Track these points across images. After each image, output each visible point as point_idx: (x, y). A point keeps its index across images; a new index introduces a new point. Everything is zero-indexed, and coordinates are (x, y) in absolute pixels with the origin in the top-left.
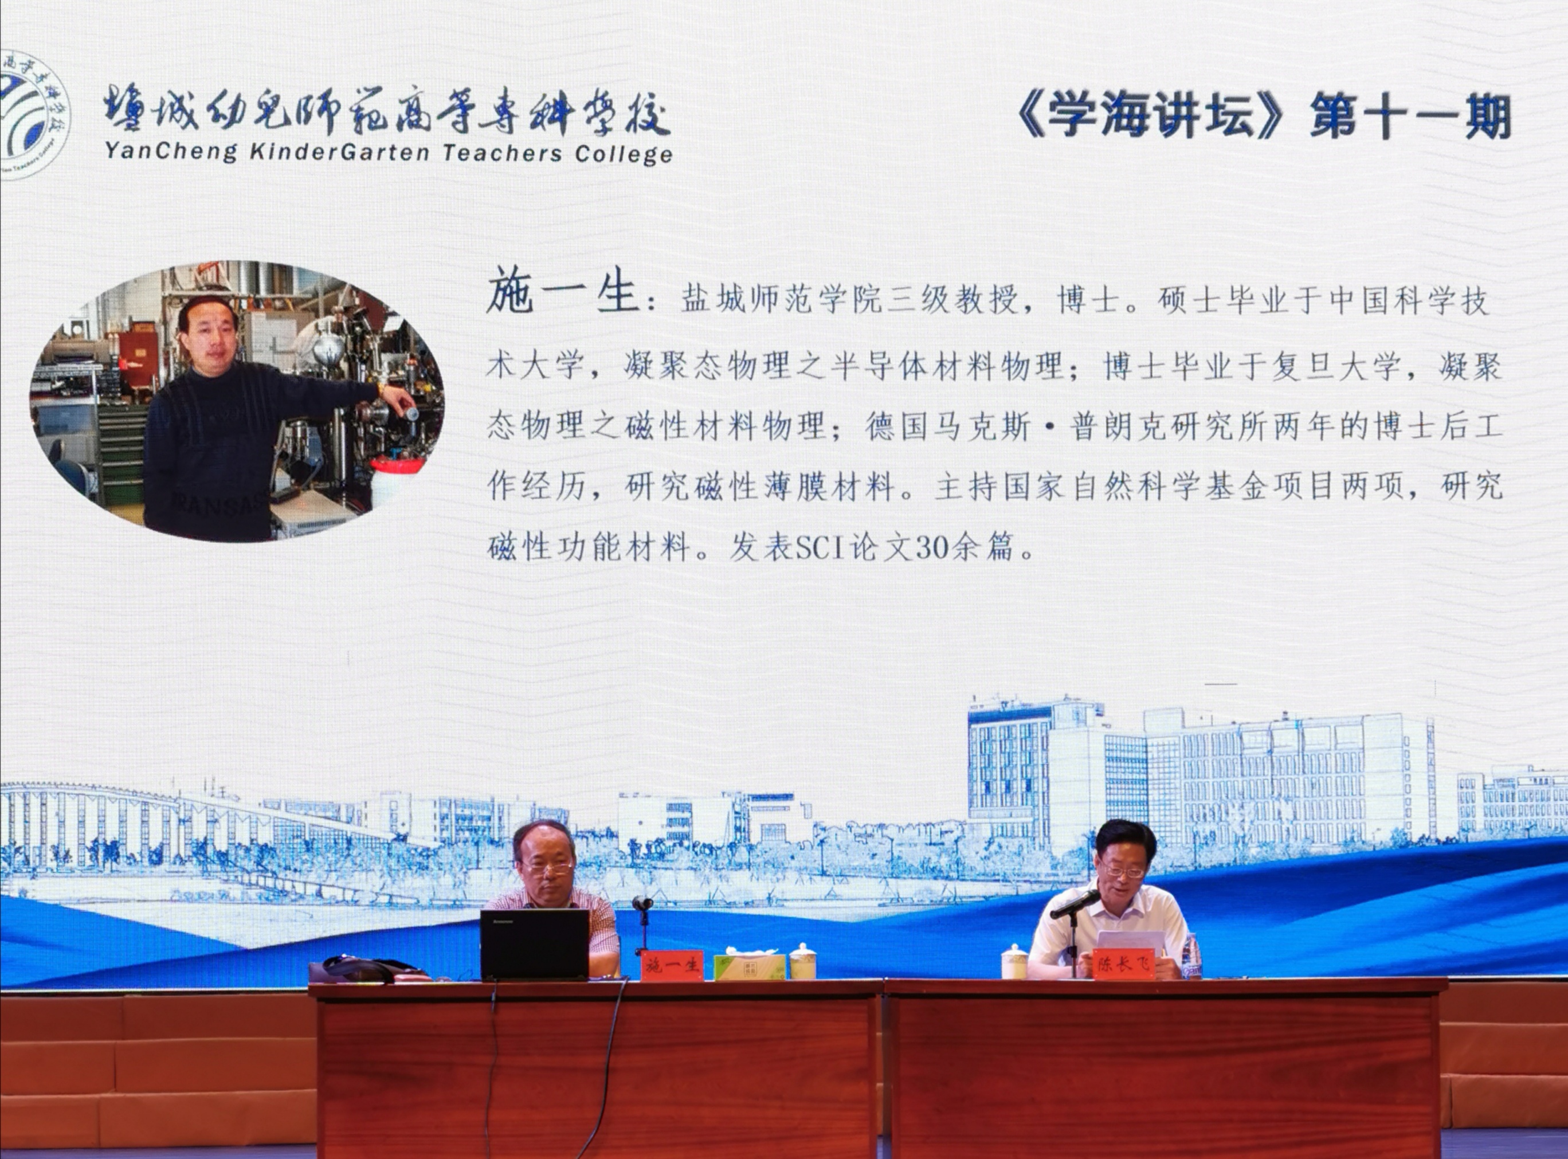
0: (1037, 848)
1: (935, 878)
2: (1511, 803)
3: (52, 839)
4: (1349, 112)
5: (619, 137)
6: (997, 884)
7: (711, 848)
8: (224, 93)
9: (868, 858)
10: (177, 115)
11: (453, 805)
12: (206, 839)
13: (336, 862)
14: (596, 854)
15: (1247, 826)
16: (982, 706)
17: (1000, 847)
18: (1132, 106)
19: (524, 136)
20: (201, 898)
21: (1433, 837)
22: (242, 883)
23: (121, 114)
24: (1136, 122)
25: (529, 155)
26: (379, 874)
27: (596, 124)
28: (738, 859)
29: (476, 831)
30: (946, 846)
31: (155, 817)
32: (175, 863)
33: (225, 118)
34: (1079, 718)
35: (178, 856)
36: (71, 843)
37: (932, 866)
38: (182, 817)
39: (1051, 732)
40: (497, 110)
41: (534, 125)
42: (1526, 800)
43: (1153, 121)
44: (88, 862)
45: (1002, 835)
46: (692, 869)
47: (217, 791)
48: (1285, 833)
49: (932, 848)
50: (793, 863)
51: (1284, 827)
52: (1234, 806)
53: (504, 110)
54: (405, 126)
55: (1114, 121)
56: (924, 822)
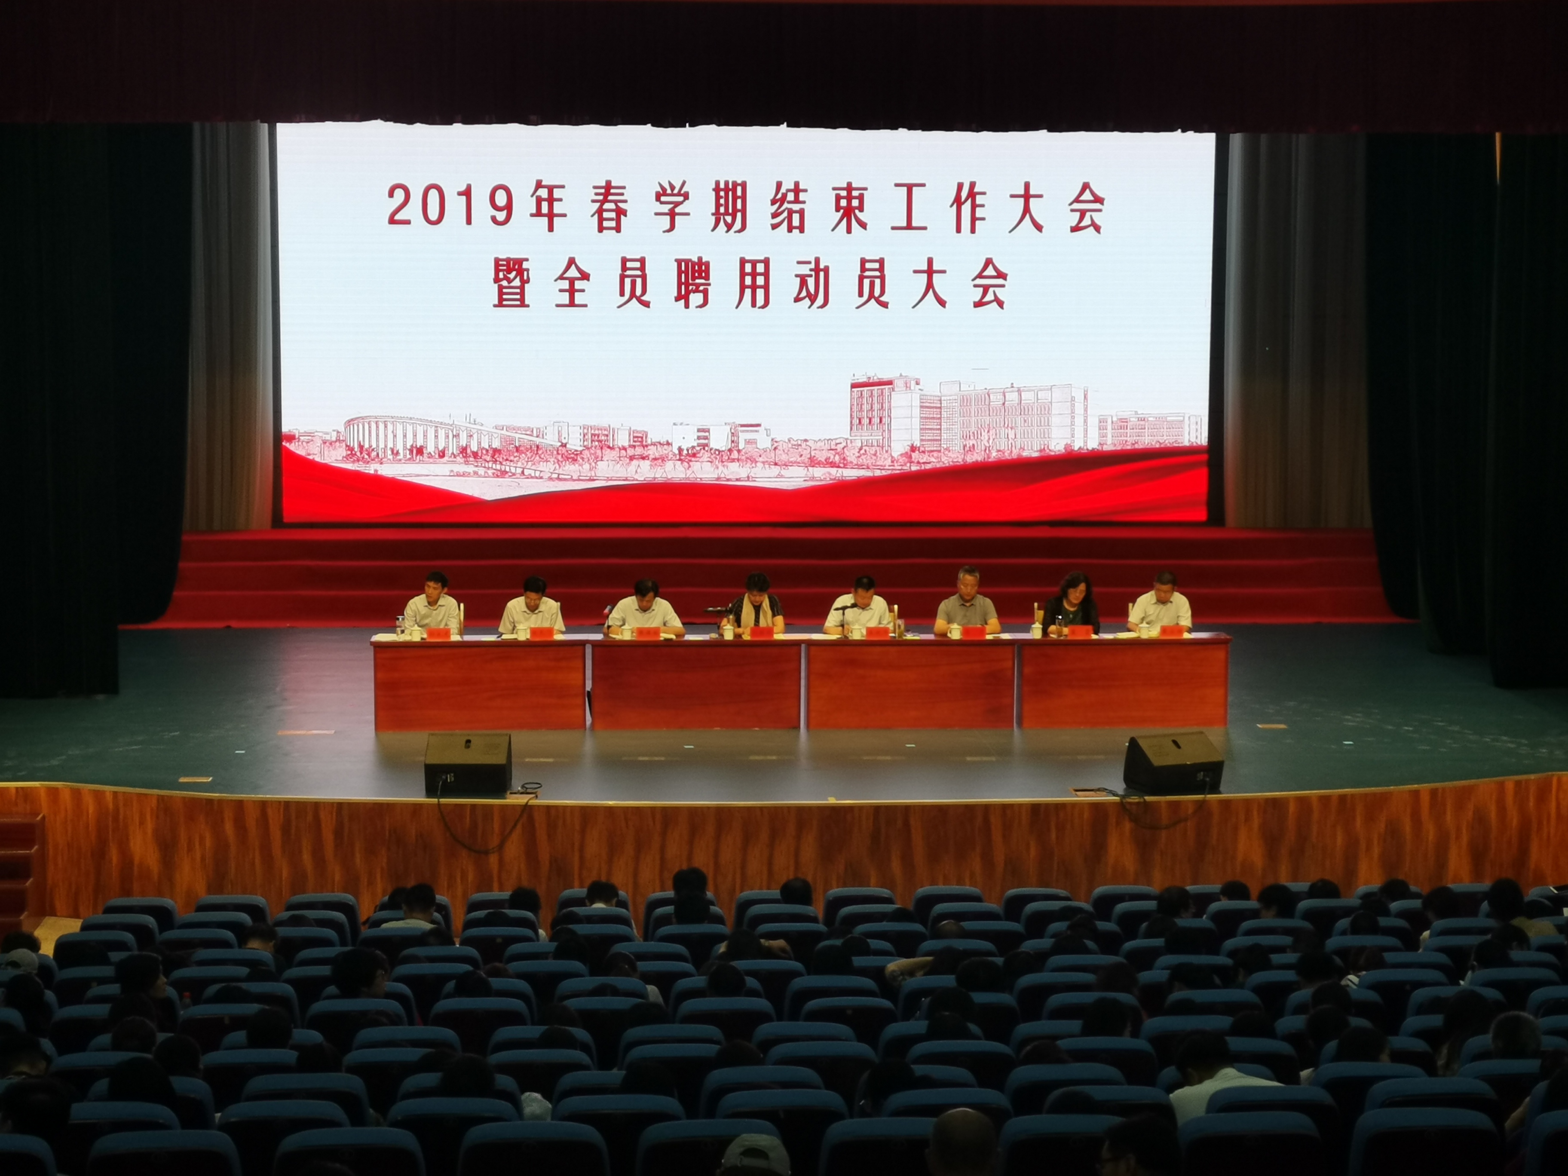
0: (884, 452)
1: (832, 467)
2: (1125, 431)
3: (390, 445)
6: (864, 470)
7: (719, 451)
9: (798, 457)
11: (590, 429)
12: (466, 445)
13: (532, 456)
14: (661, 453)
15: (991, 442)
16: (858, 379)
17: (865, 451)
20: (464, 475)
21: (1085, 448)
22: (485, 467)
26: (553, 463)
28: (732, 457)
29: (601, 442)
30: (838, 450)
31: (442, 434)
32: (451, 457)
34: (907, 386)
35: (453, 453)
36: (400, 447)
37: (831, 461)
38: (455, 434)
39: (893, 393)
42: (1133, 429)
44: (408, 456)
45: (867, 445)
46: (709, 462)
47: (472, 421)
48: (1010, 446)
49: (831, 451)
50: (761, 459)
51: (1010, 443)
52: (984, 431)
56: (828, 438)
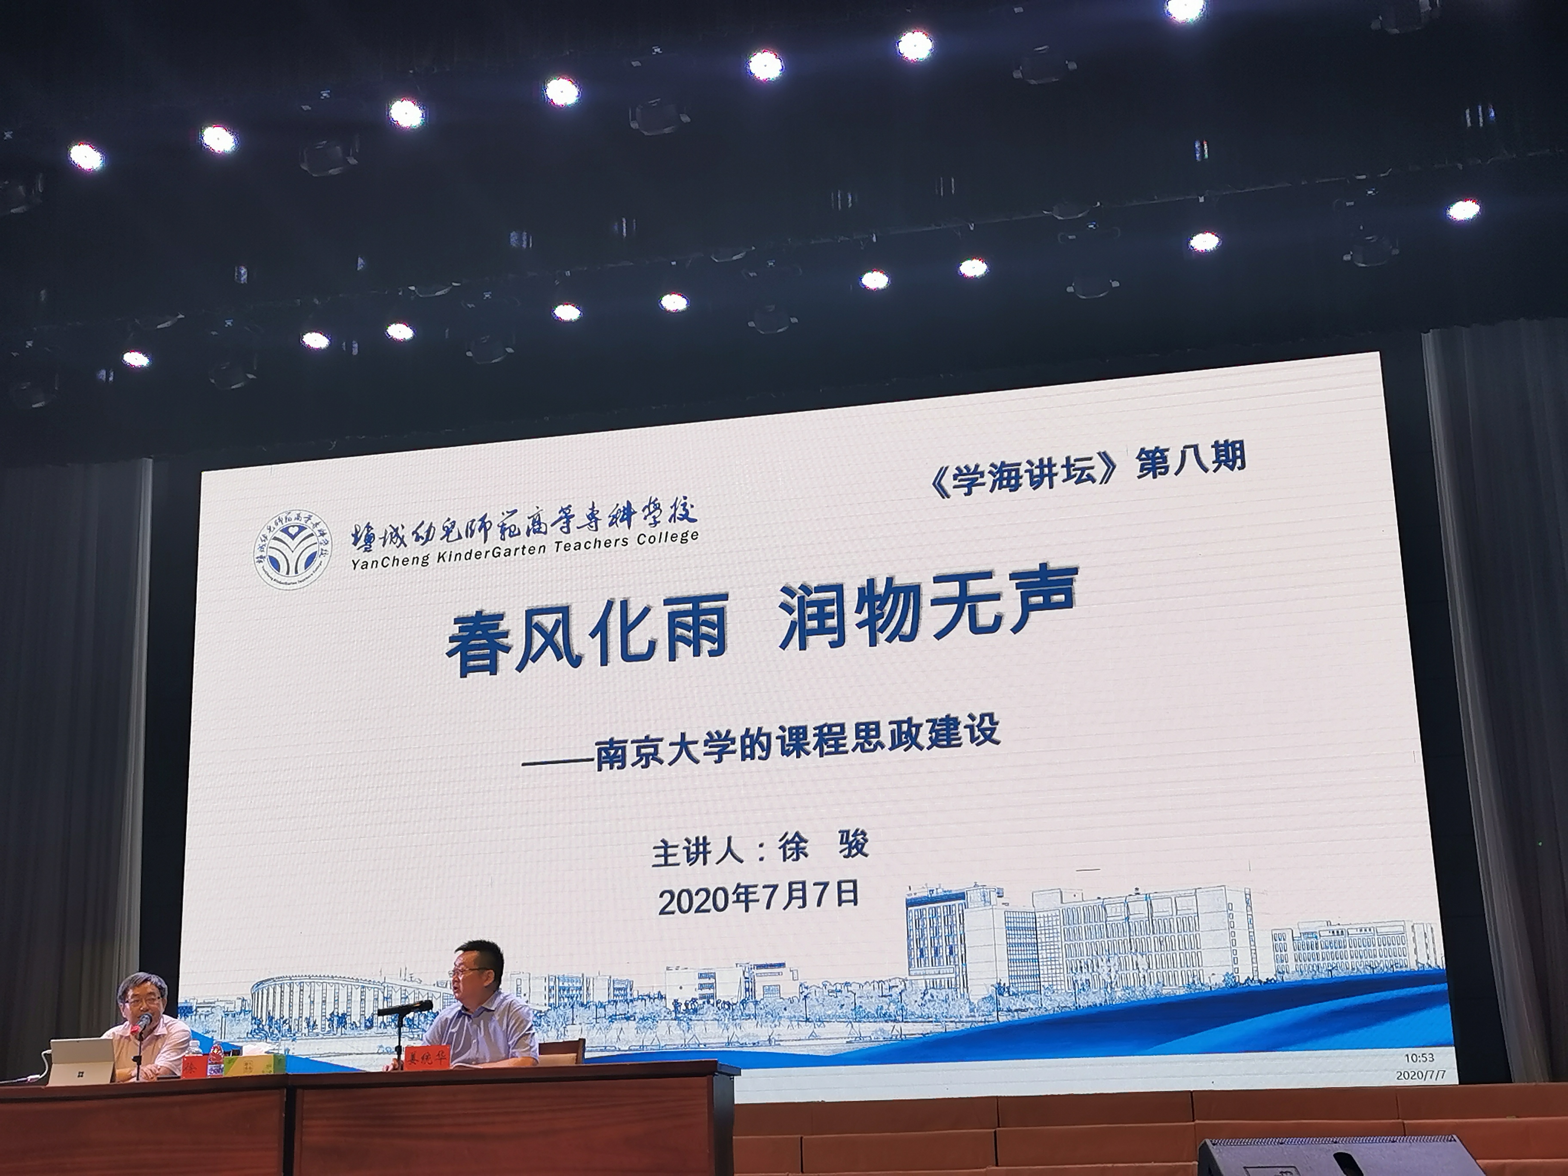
0: (959, 997)
1: (886, 1021)
2: (1315, 951)
3: (306, 1014)
4: (1165, 459)
5: (665, 526)
6: (931, 1024)
7: (729, 1004)
8: (423, 523)
9: (838, 1008)
10: (394, 540)
11: (557, 980)
14: (651, 1011)
15: (1113, 975)
16: (915, 894)
17: (932, 996)
18: (1009, 472)
19: (605, 532)
21: (1256, 978)
23: (362, 542)
24: (1013, 482)
25: (607, 544)
27: (650, 519)
28: (747, 1012)
29: (572, 998)
30: (894, 997)
31: (370, 995)
32: (380, 1027)
33: (423, 538)
34: (986, 901)
36: (317, 1016)
37: (883, 1012)
38: (386, 995)
39: (965, 911)
40: (588, 517)
41: (611, 524)
42: (1327, 948)
43: (1025, 480)
44: (328, 1029)
45: (933, 988)
46: (716, 1019)
47: (408, 977)
48: (1142, 980)
49: (884, 998)
50: (786, 1013)
51: (1141, 975)
52: (1102, 960)
53: (593, 517)
54: (531, 532)
55: (998, 482)
56: (878, 980)
